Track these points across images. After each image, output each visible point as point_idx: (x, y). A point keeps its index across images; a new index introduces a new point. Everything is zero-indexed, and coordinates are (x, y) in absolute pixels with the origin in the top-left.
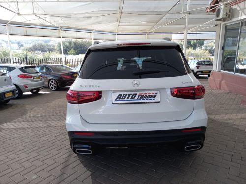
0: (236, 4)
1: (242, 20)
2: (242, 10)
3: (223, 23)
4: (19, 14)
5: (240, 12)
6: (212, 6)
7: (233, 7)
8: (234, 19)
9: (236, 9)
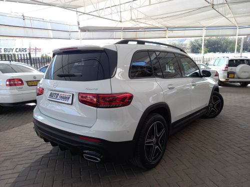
4: (121, 21)
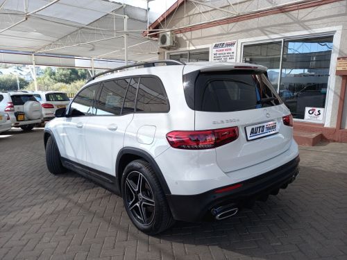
0: (181, 33)
1: (189, 51)
2: (190, 40)
3: (167, 52)
5: (188, 42)
6: (151, 30)
7: (179, 35)
8: (181, 49)
9: (181, 38)
